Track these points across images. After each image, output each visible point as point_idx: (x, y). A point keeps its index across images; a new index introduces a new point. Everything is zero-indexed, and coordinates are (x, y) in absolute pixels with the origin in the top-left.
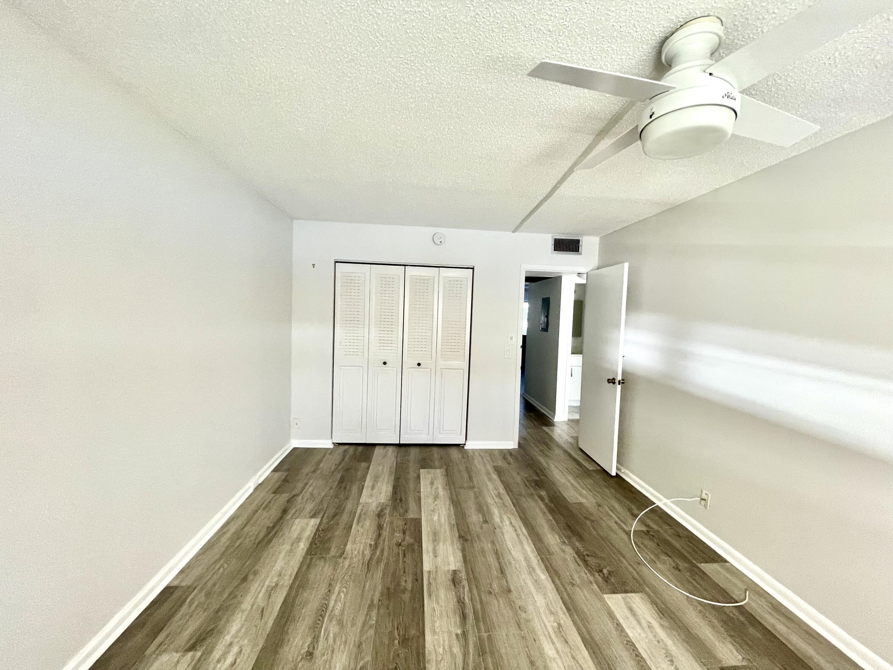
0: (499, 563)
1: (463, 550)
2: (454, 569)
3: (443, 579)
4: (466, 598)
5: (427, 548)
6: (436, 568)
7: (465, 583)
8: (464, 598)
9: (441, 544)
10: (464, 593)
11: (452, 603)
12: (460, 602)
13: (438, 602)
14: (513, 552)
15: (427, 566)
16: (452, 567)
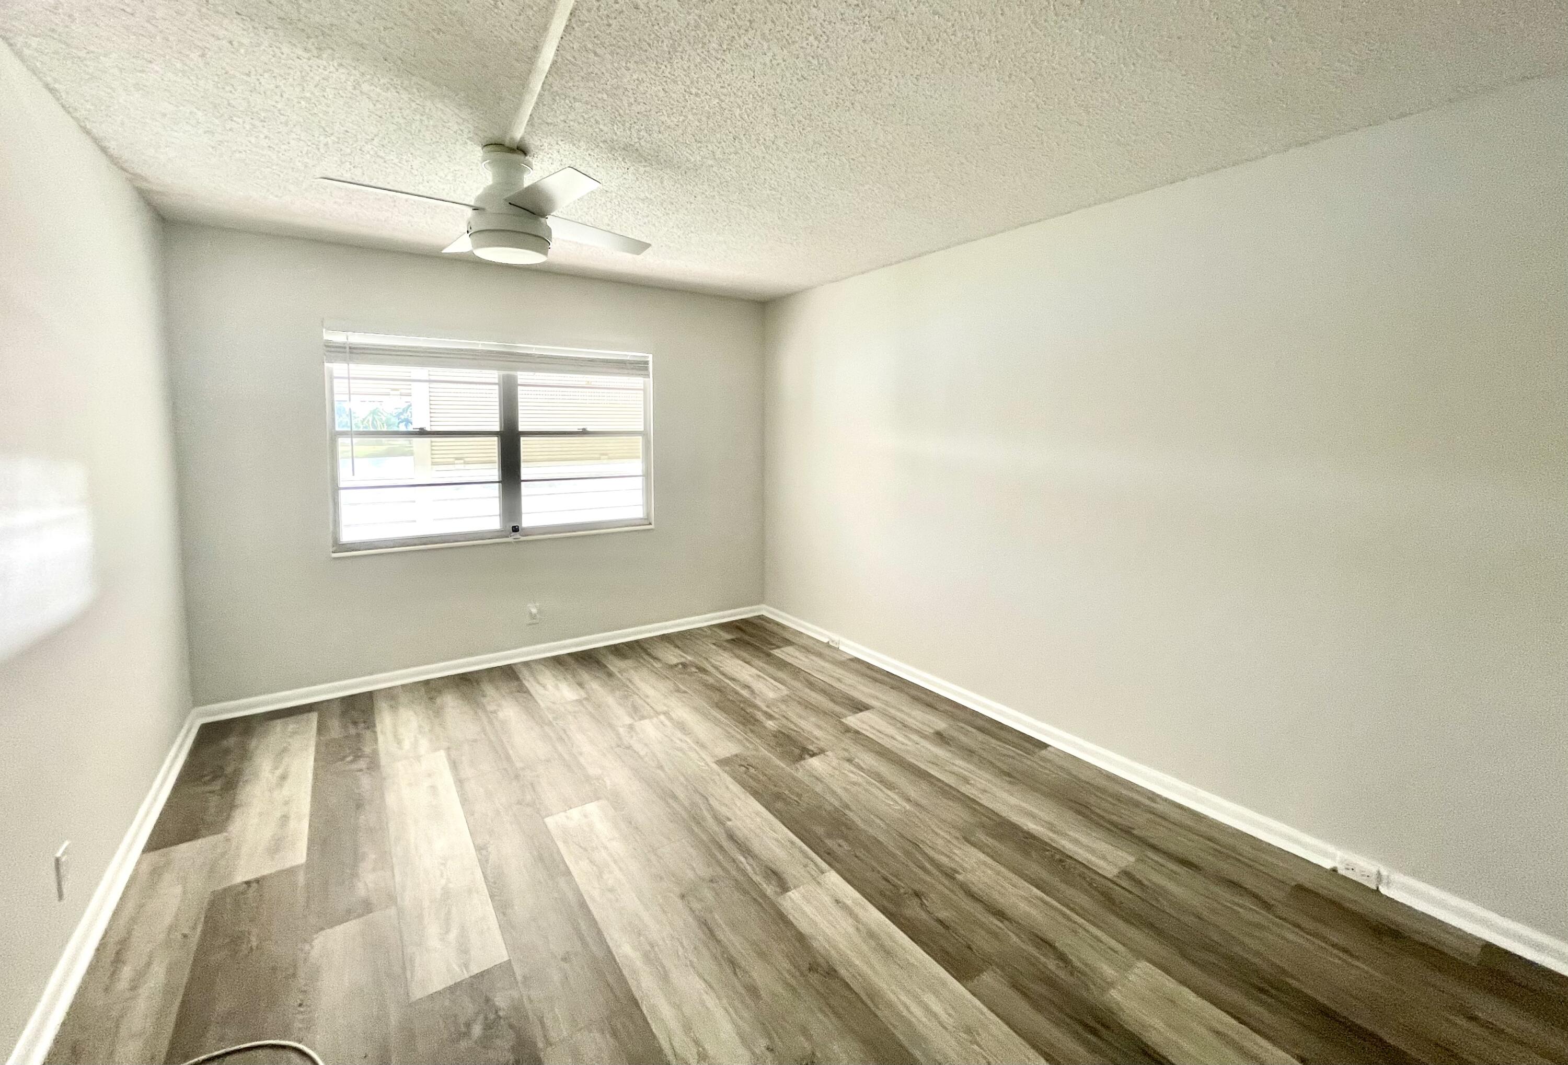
0: (718, 941)
1: (801, 938)
2: (790, 893)
3: (792, 870)
4: (742, 859)
5: (866, 910)
6: (819, 883)
7: (758, 879)
8: (746, 858)
9: (851, 930)
10: (751, 865)
11: (756, 846)
12: (746, 851)
13: (777, 840)
14: (700, 985)
15: (833, 878)
16: (793, 894)
